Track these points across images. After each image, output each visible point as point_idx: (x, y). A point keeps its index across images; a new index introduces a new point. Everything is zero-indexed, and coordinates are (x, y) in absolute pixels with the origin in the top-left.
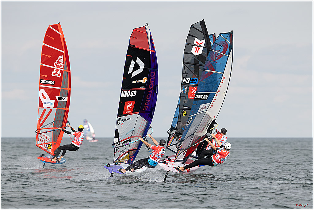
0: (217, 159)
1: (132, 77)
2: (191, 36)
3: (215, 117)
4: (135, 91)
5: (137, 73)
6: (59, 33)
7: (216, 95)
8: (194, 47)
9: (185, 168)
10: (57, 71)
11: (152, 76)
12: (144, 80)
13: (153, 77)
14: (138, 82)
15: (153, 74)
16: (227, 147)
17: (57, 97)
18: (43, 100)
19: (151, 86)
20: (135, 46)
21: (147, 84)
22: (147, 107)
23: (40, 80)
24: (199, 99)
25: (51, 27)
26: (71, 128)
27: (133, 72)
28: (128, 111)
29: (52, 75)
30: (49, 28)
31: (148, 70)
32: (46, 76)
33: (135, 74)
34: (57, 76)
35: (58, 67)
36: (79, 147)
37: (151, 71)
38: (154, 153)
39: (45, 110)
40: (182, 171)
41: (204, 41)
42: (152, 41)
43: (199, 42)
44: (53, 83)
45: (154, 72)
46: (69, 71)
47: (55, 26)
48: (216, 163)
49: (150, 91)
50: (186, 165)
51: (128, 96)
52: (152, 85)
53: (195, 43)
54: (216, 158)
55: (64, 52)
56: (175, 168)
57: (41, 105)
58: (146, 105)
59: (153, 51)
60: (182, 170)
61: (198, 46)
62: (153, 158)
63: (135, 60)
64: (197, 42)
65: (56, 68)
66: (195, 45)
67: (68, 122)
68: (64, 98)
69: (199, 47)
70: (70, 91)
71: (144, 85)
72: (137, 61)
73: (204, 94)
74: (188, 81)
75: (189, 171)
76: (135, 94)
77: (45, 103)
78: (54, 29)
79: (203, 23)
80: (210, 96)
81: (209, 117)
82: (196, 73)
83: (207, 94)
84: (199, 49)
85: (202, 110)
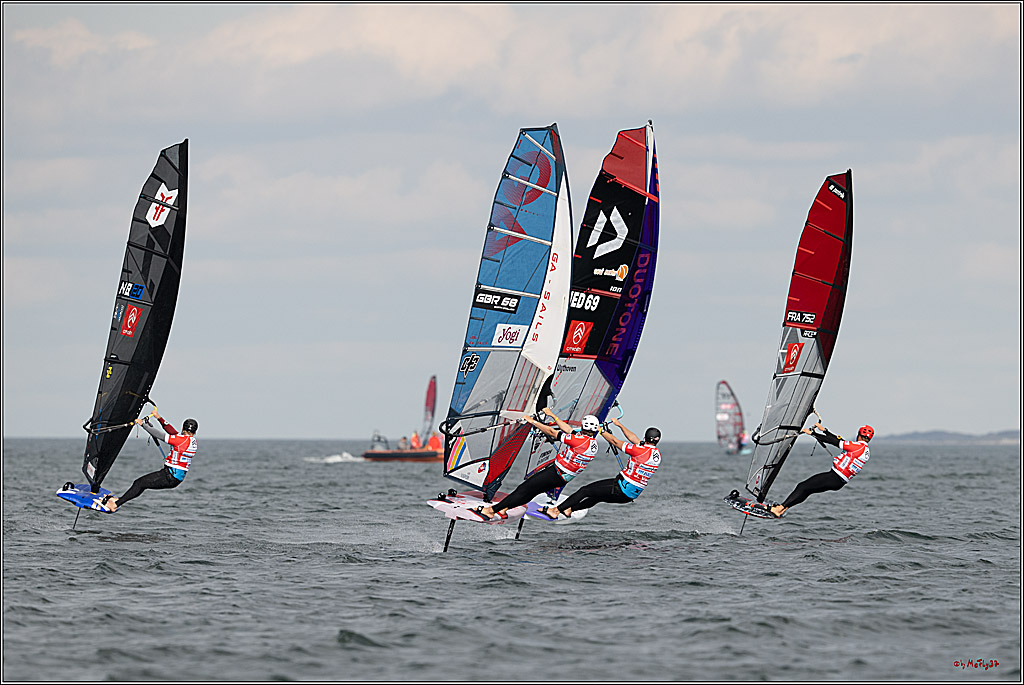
0: (568, 462)
1: (595, 257)
2: (156, 178)
3: (550, 368)
4: (598, 298)
5: (607, 248)
7: (540, 306)
8: (154, 205)
9: (496, 509)
11: (640, 266)
12: (621, 273)
13: (642, 268)
14: (608, 273)
15: (643, 260)
16: (589, 425)
19: (635, 292)
20: (613, 177)
21: (627, 284)
22: (617, 346)
24: (490, 306)
27: (599, 243)
28: (574, 346)
31: (634, 247)
33: (603, 250)
37: (641, 251)
38: (632, 464)
40: (489, 518)
41: (175, 193)
42: (654, 170)
43: (167, 194)
45: (648, 256)
48: (569, 472)
49: (629, 305)
51: (579, 306)
52: (637, 290)
53: (158, 197)
54: (565, 460)
56: (471, 510)
58: (615, 342)
59: (653, 198)
60: (489, 515)
61: (162, 204)
62: (632, 477)
63: (608, 215)
64: (162, 194)
66: (157, 201)
69: (164, 206)
71: (618, 284)
72: (611, 218)
73: (503, 296)
74: (127, 289)
75: (505, 517)
76: (596, 304)
79: (184, 147)
80: (524, 306)
81: (534, 369)
82: (145, 272)
83: (512, 296)
84: (163, 210)
85: (505, 343)
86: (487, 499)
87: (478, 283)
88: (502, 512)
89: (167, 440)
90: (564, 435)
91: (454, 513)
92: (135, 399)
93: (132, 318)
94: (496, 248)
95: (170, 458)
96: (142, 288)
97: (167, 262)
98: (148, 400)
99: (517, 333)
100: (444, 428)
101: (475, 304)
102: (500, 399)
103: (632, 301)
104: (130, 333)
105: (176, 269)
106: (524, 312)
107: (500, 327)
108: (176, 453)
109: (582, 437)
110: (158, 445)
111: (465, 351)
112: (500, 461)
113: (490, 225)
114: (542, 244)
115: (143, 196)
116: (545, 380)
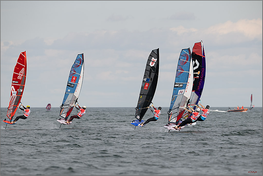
0: (193, 118)
2: (151, 56)
3: (189, 97)
4: (194, 79)
5: (195, 68)
6: (24, 56)
7: (187, 85)
8: (151, 62)
9: (178, 127)
10: (20, 76)
11: (202, 71)
12: (199, 73)
14: (196, 73)
15: (203, 70)
17: (18, 90)
18: (13, 92)
19: (202, 76)
20: (195, 53)
21: (200, 75)
22: (199, 88)
23: (12, 81)
24: (177, 87)
25: (22, 54)
26: (23, 106)
29: (18, 78)
30: (21, 54)
31: (201, 67)
32: (15, 79)
34: (20, 79)
35: (21, 74)
36: (27, 118)
39: (13, 97)
41: (156, 59)
42: (204, 51)
44: (18, 82)
45: (204, 69)
46: (25, 76)
47: (23, 53)
50: (178, 125)
53: (152, 60)
54: (193, 117)
55: (25, 66)
56: (173, 127)
57: (12, 95)
59: (204, 57)
61: (153, 62)
62: (203, 116)
64: (153, 60)
65: (20, 74)
66: (152, 61)
67: (21, 102)
68: (21, 90)
70: (24, 86)
71: (198, 75)
73: (180, 84)
74: (145, 80)
75: (180, 128)
77: (13, 93)
78: (23, 55)
79: (158, 50)
80: (184, 85)
81: (186, 98)
82: (150, 76)
83: (182, 84)
84: (153, 63)
85: (180, 93)
86: (176, 125)
87: (175, 82)
88: (180, 127)
89: (154, 111)
90: (193, 112)
91: (170, 128)
92: (149, 102)
93: (147, 86)
94: (178, 75)
95: (155, 115)
96: (149, 79)
97: (155, 74)
98: (151, 103)
99: (182, 91)
100: (168, 113)
101: (175, 87)
102: (179, 105)
103: (201, 78)
104: (146, 89)
105: (157, 75)
106: (184, 87)
107: (179, 91)
108: (156, 114)
109: (197, 112)
110: (152, 112)
111: (172, 97)
112: (179, 117)
113: (177, 70)
114: (187, 72)
115: (148, 60)
116: (188, 100)
